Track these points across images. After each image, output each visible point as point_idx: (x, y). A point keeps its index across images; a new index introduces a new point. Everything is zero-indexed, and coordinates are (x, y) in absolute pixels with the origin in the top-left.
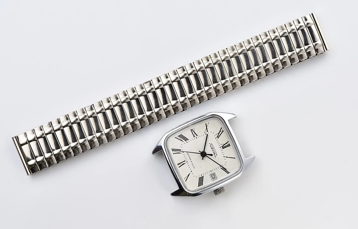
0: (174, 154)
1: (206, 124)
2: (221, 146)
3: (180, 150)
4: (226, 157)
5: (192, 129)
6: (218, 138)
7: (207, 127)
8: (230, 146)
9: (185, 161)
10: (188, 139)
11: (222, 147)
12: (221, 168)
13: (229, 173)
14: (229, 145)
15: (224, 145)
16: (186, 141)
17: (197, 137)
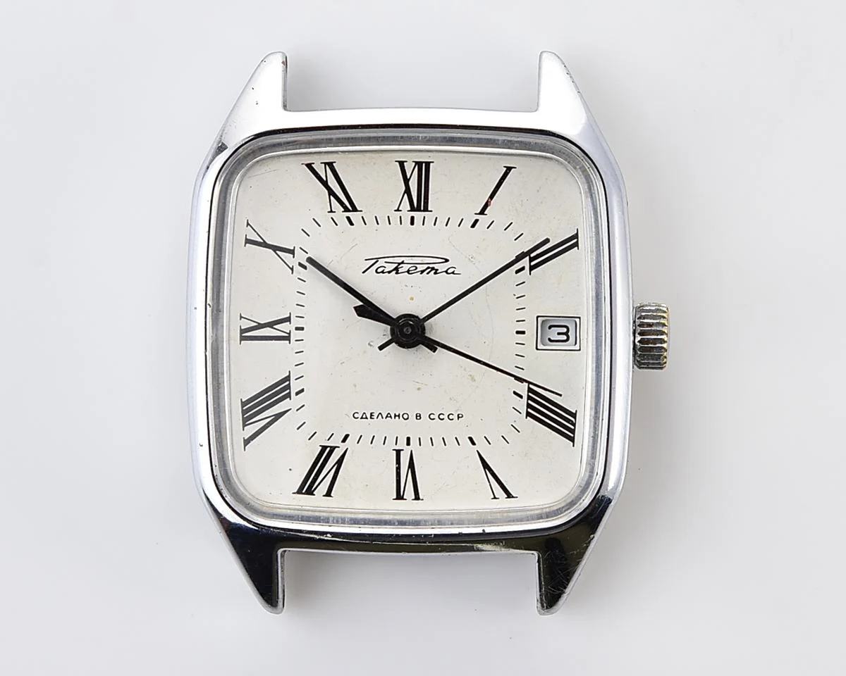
0: (328, 494)
1: (248, 241)
2: (406, 214)
3: (324, 448)
4: (482, 212)
5: (242, 331)
6: (355, 209)
7: (264, 244)
8: (428, 164)
9: (398, 452)
10: (288, 378)
11: (418, 209)
12: (532, 268)
13: (576, 236)
14: (424, 168)
15: (408, 191)
16: (289, 396)
17: (296, 322)
